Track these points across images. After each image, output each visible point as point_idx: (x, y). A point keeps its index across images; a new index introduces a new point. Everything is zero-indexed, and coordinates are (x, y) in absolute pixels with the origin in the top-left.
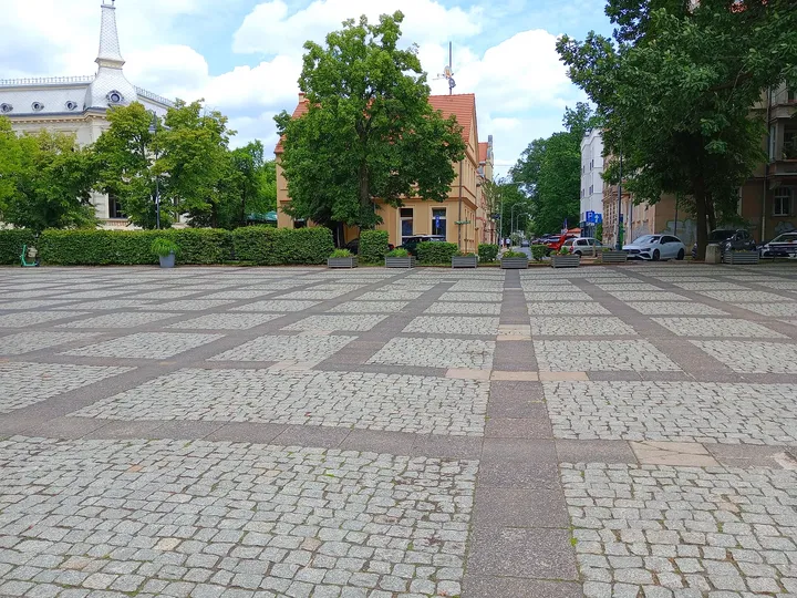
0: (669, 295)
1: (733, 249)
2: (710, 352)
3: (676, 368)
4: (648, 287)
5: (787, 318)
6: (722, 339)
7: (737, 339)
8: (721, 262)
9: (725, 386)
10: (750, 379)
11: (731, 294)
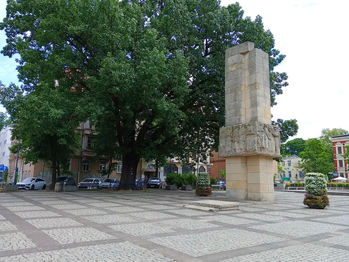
0: (37, 208)
1: (66, 185)
2: (51, 235)
3: (34, 246)
4: (27, 204)
5: (84, 216)
6: (57, 228)
7: (63, 227)
8: (61, 190)
9: (55, 252)
10: (66, 246)
11: (63, 206)
